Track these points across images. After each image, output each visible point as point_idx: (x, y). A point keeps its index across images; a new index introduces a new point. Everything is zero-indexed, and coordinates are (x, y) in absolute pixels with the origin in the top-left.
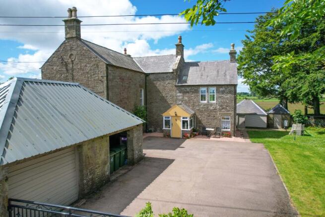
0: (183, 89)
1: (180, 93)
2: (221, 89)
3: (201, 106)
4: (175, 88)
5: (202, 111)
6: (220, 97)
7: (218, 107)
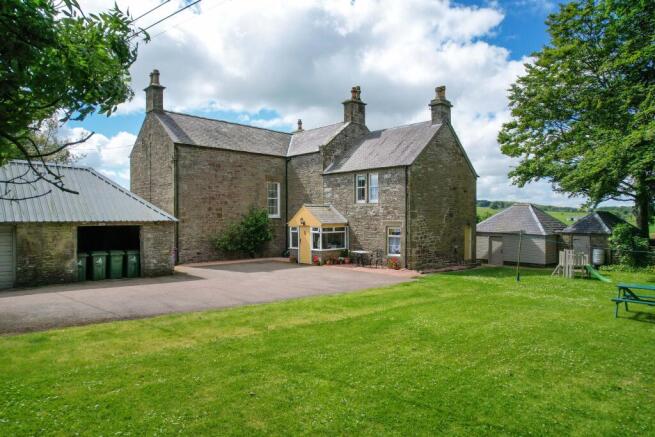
0: (332, 179)
1: (328, 186)
2: (386, 176)
3: (357, 210)
4: (322, 179)
5: (357, 220)
6: (384, 192)
7: (381, 211)
